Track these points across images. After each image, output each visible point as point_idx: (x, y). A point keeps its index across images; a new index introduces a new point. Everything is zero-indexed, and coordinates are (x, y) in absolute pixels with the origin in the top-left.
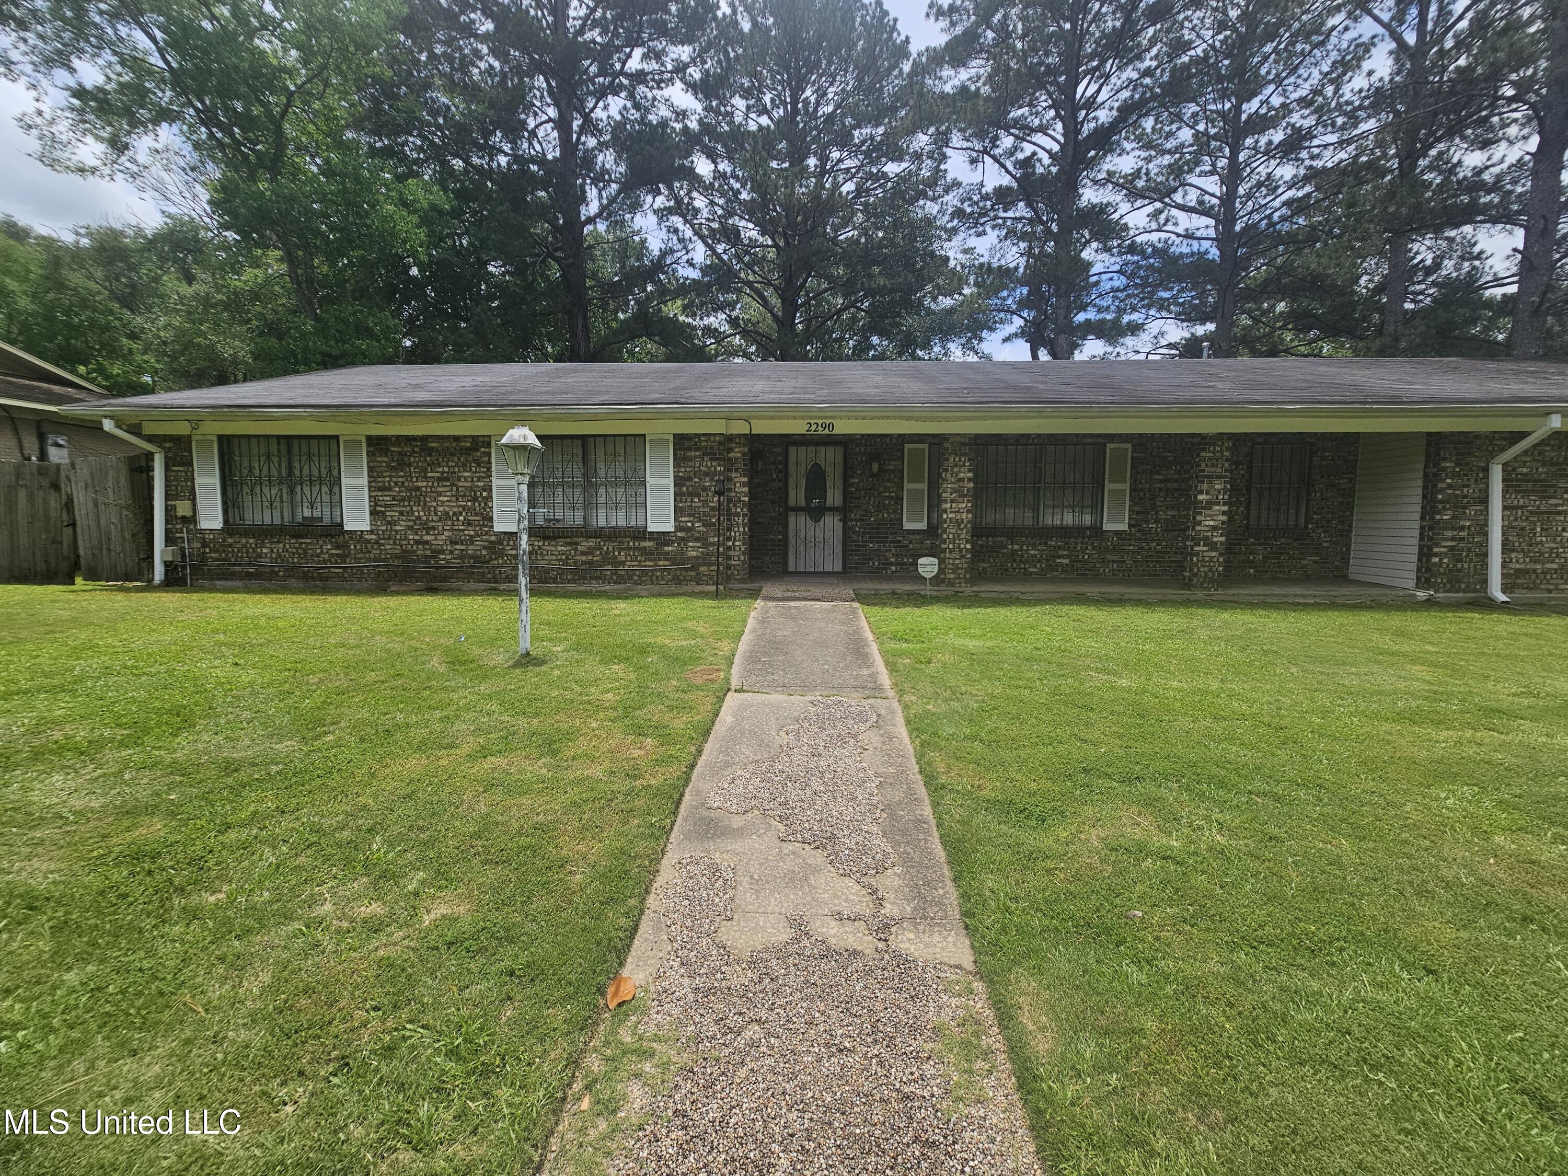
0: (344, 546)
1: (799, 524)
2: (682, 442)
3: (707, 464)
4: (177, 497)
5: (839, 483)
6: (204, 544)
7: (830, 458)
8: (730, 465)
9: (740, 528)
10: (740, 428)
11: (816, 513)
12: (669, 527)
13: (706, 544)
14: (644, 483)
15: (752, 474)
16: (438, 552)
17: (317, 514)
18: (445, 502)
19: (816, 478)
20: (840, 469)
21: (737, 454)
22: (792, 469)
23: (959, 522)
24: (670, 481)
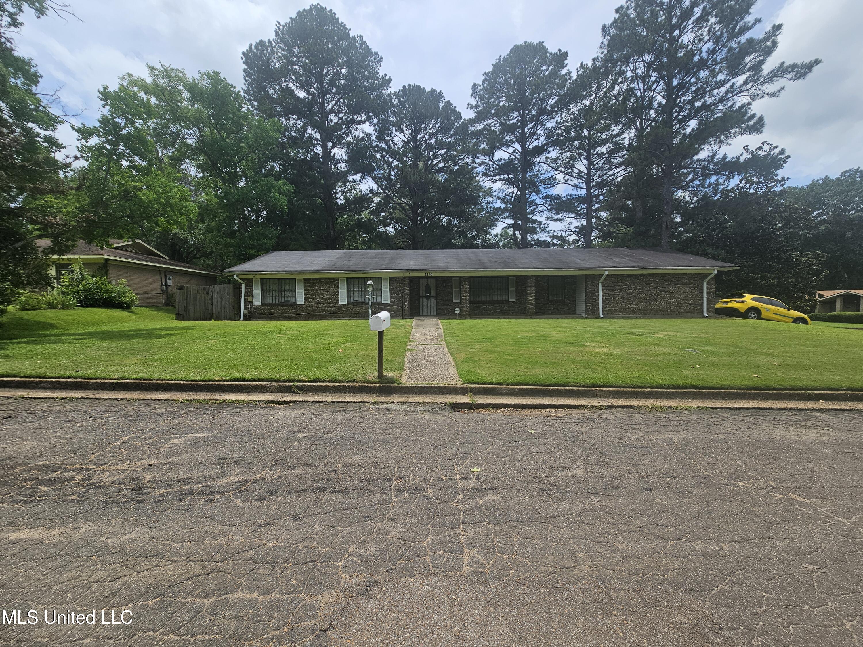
0: (296, 309)
1: (423, 301)
2: (392, 279)
3: (398, 285)
4: (248, 296)
5: (434, 289)
6: (255, 309)
7: (432, 282)
8: (404, 285)
9: (407, 302)
10: (407, 275)
11: (428, 298)
12: (388, 302)
13: (398, 306)
14: (381, 290)
15: (410, 287)
16: (323, 310)
17: (289, 299)
18: (325, 296)
19: (428, 289)
20: (434, 285)
21: (406, 282)
22: (421, 285)
23: (466, 299)
24: (388, 290)
